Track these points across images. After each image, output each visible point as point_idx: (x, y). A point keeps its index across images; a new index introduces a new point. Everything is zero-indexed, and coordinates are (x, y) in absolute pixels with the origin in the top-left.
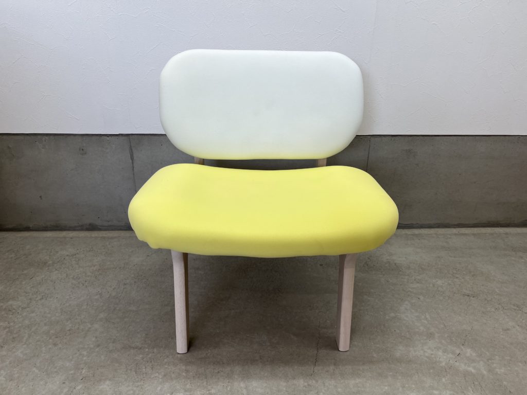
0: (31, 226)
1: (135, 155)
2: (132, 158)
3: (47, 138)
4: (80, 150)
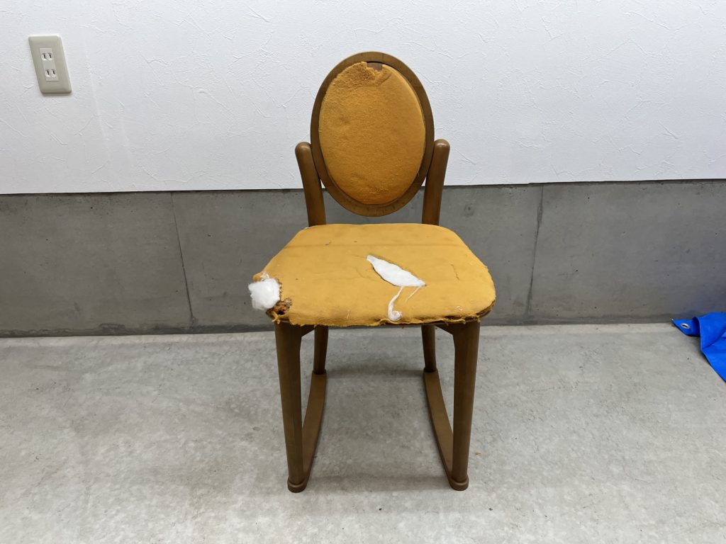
2: (539, 220)
4: (465, 209)
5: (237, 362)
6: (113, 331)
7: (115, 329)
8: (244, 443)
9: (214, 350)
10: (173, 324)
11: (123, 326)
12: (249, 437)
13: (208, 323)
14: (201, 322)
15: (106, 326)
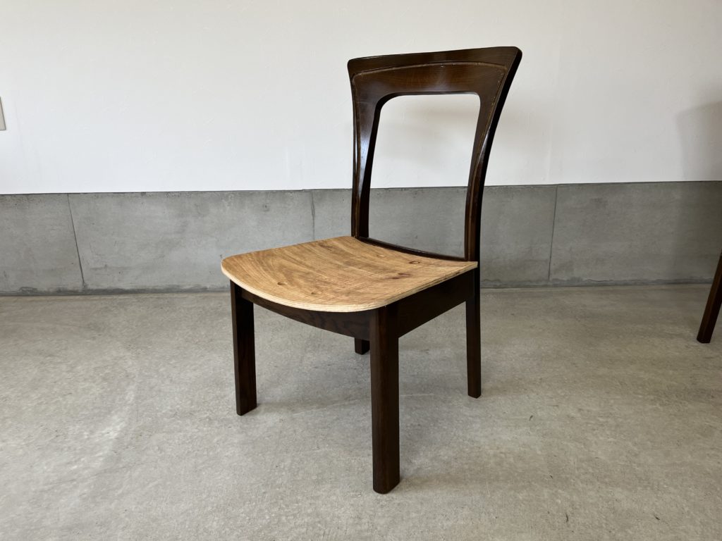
0: (208, 287)
1: (316, 212)
2: (313, 215)
3: (233, 195)
4: (263, 206)
5: (106, 308)
6: (29, 293)
7: (31, 291)
8: (88, 341)
9: (95, 302)
10: (70, 288)
11: (36, 289)
12: (94, 338)
13: (95, 287)
14: (91, 286)
15: (25, 289)
